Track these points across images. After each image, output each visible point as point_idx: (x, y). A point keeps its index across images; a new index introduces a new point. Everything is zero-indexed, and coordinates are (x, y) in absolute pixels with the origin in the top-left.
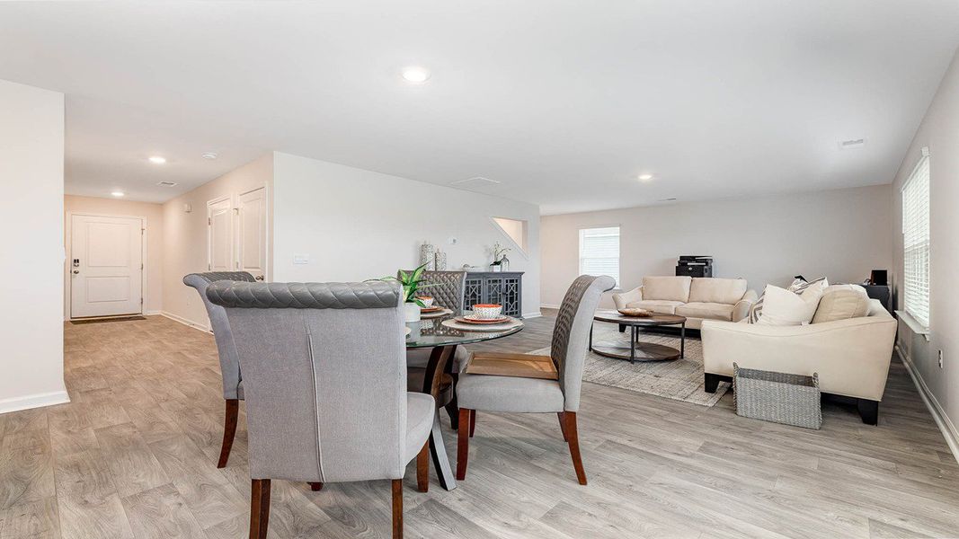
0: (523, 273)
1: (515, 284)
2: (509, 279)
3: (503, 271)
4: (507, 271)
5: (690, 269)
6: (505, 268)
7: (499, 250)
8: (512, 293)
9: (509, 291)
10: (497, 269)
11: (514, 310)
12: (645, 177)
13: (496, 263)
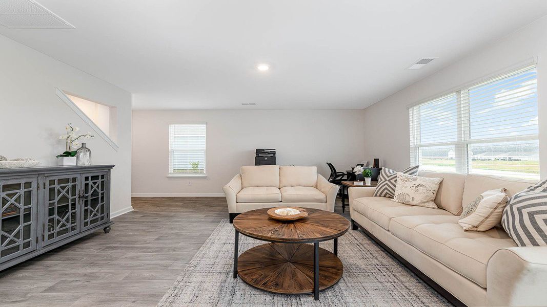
0: (112, 166)
1: (100, 181)
2: (90, 175)
3: (80, 164)
4: (87, 164)
5: (266, 159)
6: (85, 160)
7: (74, 136)
8: (95, 193)
9: (90, 192)
10: (69, 162)
11: (99, 215)
12: (263, 68)
13: (68, 154)
